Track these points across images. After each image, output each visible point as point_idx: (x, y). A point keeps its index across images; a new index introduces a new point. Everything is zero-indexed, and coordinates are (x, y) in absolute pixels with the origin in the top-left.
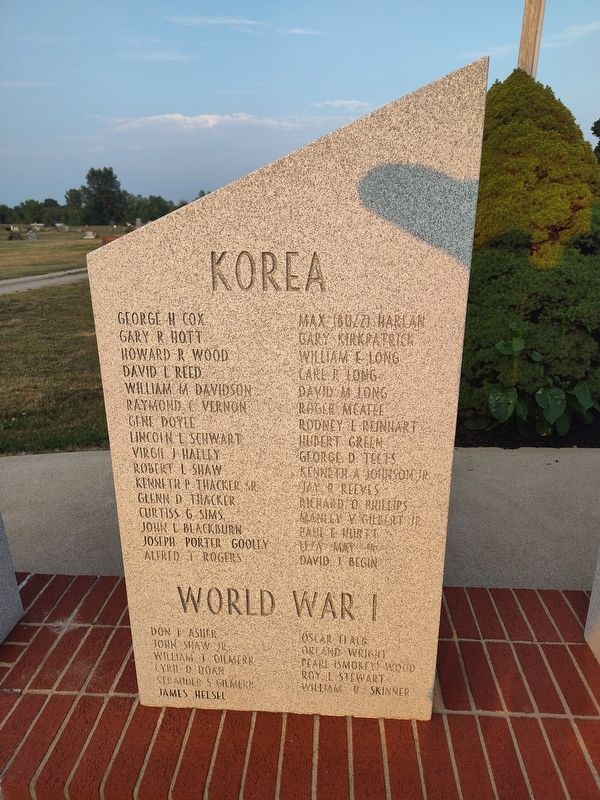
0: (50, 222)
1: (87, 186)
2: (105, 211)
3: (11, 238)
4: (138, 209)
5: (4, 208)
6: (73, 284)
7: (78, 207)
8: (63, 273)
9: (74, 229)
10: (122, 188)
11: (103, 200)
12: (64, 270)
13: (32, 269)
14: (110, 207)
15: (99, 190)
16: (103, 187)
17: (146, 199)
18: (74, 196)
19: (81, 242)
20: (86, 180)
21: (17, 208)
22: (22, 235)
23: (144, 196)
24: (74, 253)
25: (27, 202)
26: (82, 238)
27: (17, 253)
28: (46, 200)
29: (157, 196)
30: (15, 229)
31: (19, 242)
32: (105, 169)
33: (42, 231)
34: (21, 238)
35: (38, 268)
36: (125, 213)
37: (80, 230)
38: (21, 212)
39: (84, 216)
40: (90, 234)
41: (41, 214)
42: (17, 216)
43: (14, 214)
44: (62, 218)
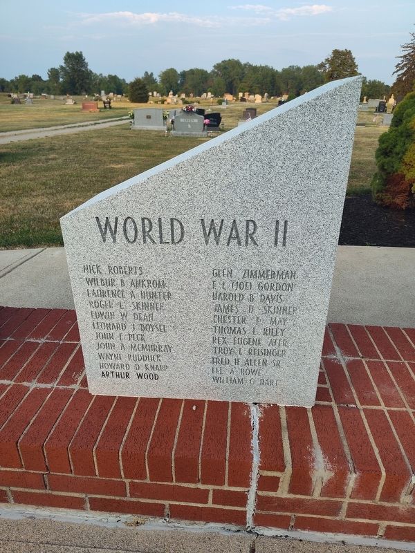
0: (38, 92)
1: (64, 65)
2: (77, 85)
3: (13, 103)
4: (99, 84)
5: (3, 81)
6: (76, 134)
7: (57, 81)
8: (63, 127)
9: (57, 97)
10: (89, 67)
11: (75, 76)
12: (63, 125)
13: (37, 123)
14: (80, 82)
15: (73, 69)
16: (76, 67)
17: (105, 77)
18: (54, 73)
19: (65, 107)
20: (64, 61)
21: (12, 81)
22: (21, 100)
23: (104, 75)
24: (63, 114)
25: (20, 76)
26: (64, 104)
27: (21, 113)
28: (33, 76)
29: (113, 75)
30: (15, 96)
31: (19, 105)
32: (77, 53)
33: (34, 98)
34: (20, 103)
35: (41, 124)
36: (91, 86)
37: (62, 98)
38: (16, 84)
39: (62, 88)
40: (70, 101)
41: (30, 86)
42: (13, 87)
43: (11, 85)
44: (46, 89)
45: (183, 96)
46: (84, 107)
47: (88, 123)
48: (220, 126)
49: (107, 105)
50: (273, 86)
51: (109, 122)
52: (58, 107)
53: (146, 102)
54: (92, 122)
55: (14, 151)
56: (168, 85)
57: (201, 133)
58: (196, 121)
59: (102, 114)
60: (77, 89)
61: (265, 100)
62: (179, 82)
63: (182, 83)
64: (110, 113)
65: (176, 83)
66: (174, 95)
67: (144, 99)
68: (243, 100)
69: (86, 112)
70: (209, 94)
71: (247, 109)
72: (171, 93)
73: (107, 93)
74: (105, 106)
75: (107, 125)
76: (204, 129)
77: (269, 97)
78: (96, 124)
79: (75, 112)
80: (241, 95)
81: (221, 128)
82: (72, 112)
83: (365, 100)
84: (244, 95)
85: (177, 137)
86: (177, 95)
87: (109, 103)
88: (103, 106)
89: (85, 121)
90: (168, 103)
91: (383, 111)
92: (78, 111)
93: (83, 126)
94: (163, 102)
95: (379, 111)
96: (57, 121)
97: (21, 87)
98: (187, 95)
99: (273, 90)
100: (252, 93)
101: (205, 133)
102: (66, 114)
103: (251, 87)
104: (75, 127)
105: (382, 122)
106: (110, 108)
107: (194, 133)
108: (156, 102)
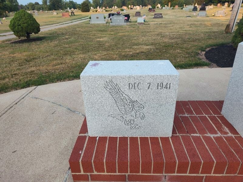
0: (38, 10)
2: (56, 6)
4: (65, 5)
6: (67, 27)
7: (46, 5)
8: (58, 24)
9: (48, 11)
13: (46, 23)
14: (57, 4)
18: (45, 1)
19: (53, 16)
21: (26, 5)
24: (54, 19)
26: (52, 15)
37: (51, 12)
38: (28, 7)
39: (49, 8)
40: (55, 13)
41: (34, 7)
42: (27, 8)
43: (26, 7)
44: (41, 8)
45: (104, 8)
46: (63, 15)
47: (69, 22)
48: (130, 20)
49: (73, 14)
50: (143, 2)
51: (77, 21)
52: (50, 16)
53: (89, 11)
54: (71, 22)
55: (46, 35)
56: (96, 4)
57: (124, 23)
58: (121, 18)
59: (72, 18)
60: (56, 8)
61: (141, 8)
62: (101, 2)
63: (102, 2)
64: (74, 17)
65: (100, 3)
66: (100, 8)
67: (88, 10)
68: (131, 9)
69: (64, 17)
70: (116, 7)
71: (136, 12)
72: (98, 7)
73: (70, 9)
74: (72, 14)
75: (77, 23)
76: (125, 22)
77: (142, 6)
78: (72, 22)
79: (60, 17)
80: (130, 6)
81: (130, 21)
82: (57, 18)
83: (184, 6)
84: (131, 7)
85: (113, 26)
86: (101, 8)
87: (74, 13)
88: (71, 15)
89: (66, 21)
90: (99, 12)
91: (196, 10)
92: (61, 17)
93: (67, 23)
94: (96, 11)
95: (194, 10)
96: (53, 22)
97: (30, 8)
98: (106, 8)
99: (143, 3)
100: (134, 5)
101: (125, 23)
102: (55, 19)
103: (133, 3)
104: (64, 24)
105: (198, 15)
106: (74, 15)
107: (120, 24)
108: (93, 11)
